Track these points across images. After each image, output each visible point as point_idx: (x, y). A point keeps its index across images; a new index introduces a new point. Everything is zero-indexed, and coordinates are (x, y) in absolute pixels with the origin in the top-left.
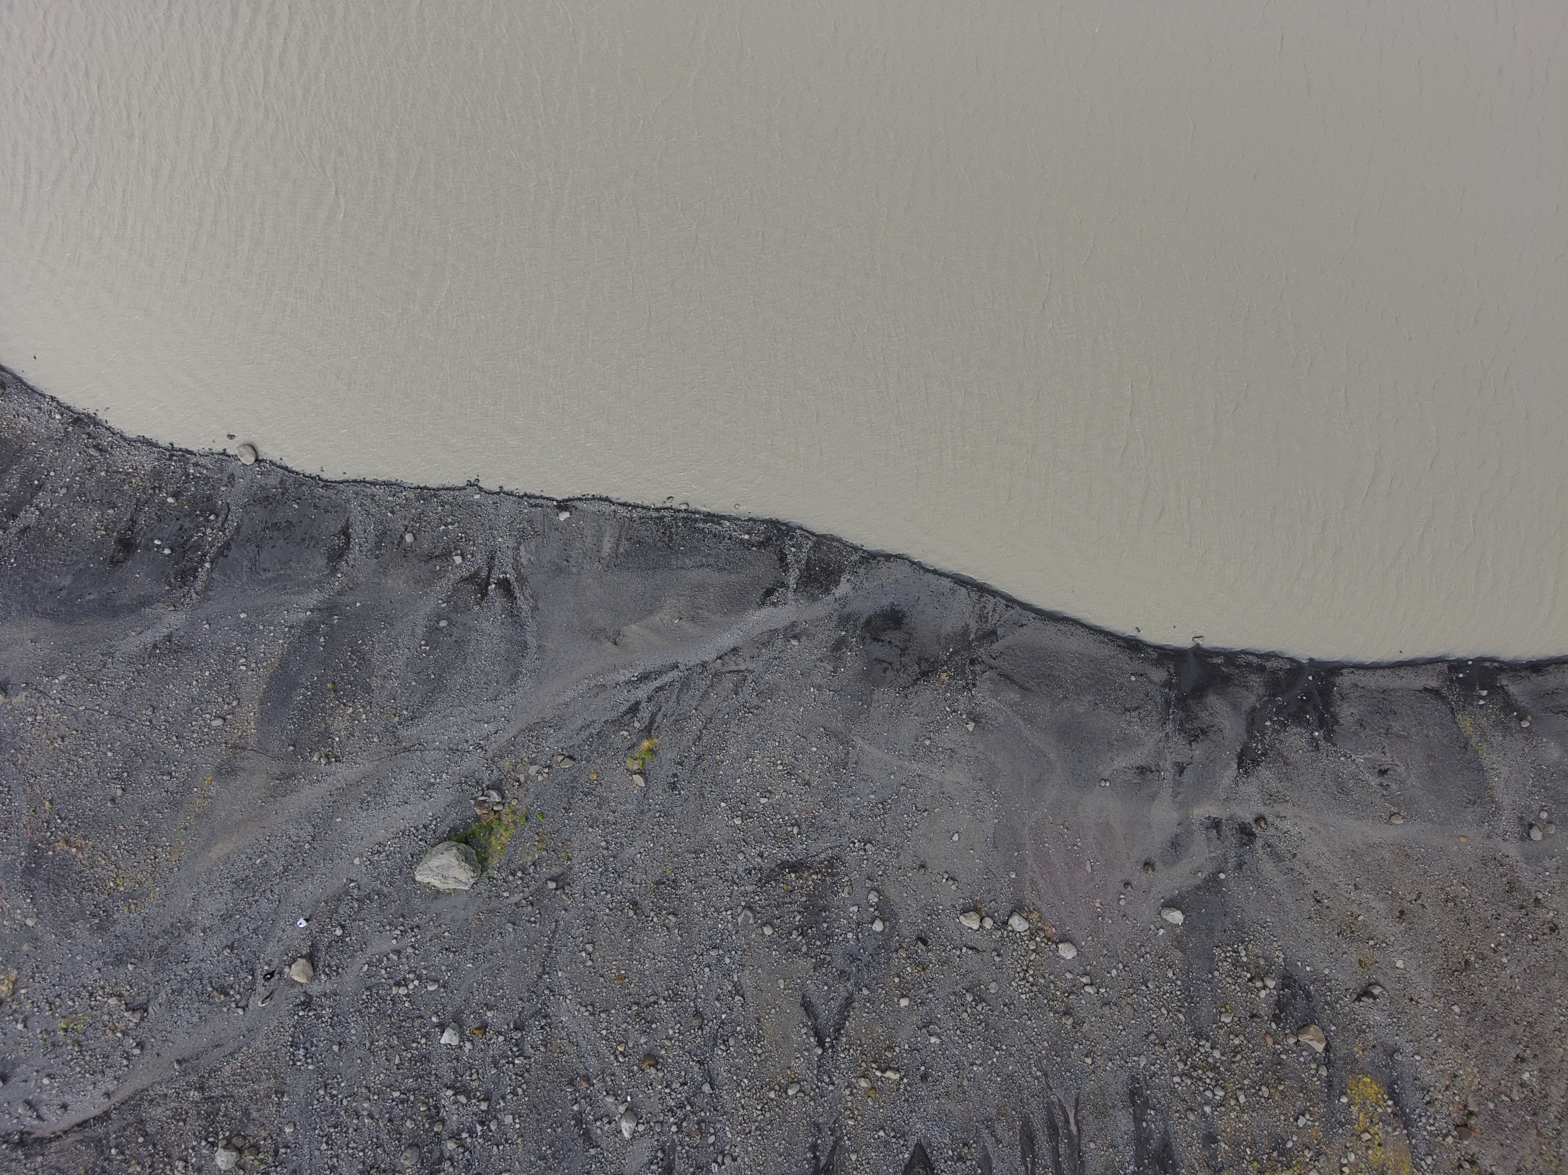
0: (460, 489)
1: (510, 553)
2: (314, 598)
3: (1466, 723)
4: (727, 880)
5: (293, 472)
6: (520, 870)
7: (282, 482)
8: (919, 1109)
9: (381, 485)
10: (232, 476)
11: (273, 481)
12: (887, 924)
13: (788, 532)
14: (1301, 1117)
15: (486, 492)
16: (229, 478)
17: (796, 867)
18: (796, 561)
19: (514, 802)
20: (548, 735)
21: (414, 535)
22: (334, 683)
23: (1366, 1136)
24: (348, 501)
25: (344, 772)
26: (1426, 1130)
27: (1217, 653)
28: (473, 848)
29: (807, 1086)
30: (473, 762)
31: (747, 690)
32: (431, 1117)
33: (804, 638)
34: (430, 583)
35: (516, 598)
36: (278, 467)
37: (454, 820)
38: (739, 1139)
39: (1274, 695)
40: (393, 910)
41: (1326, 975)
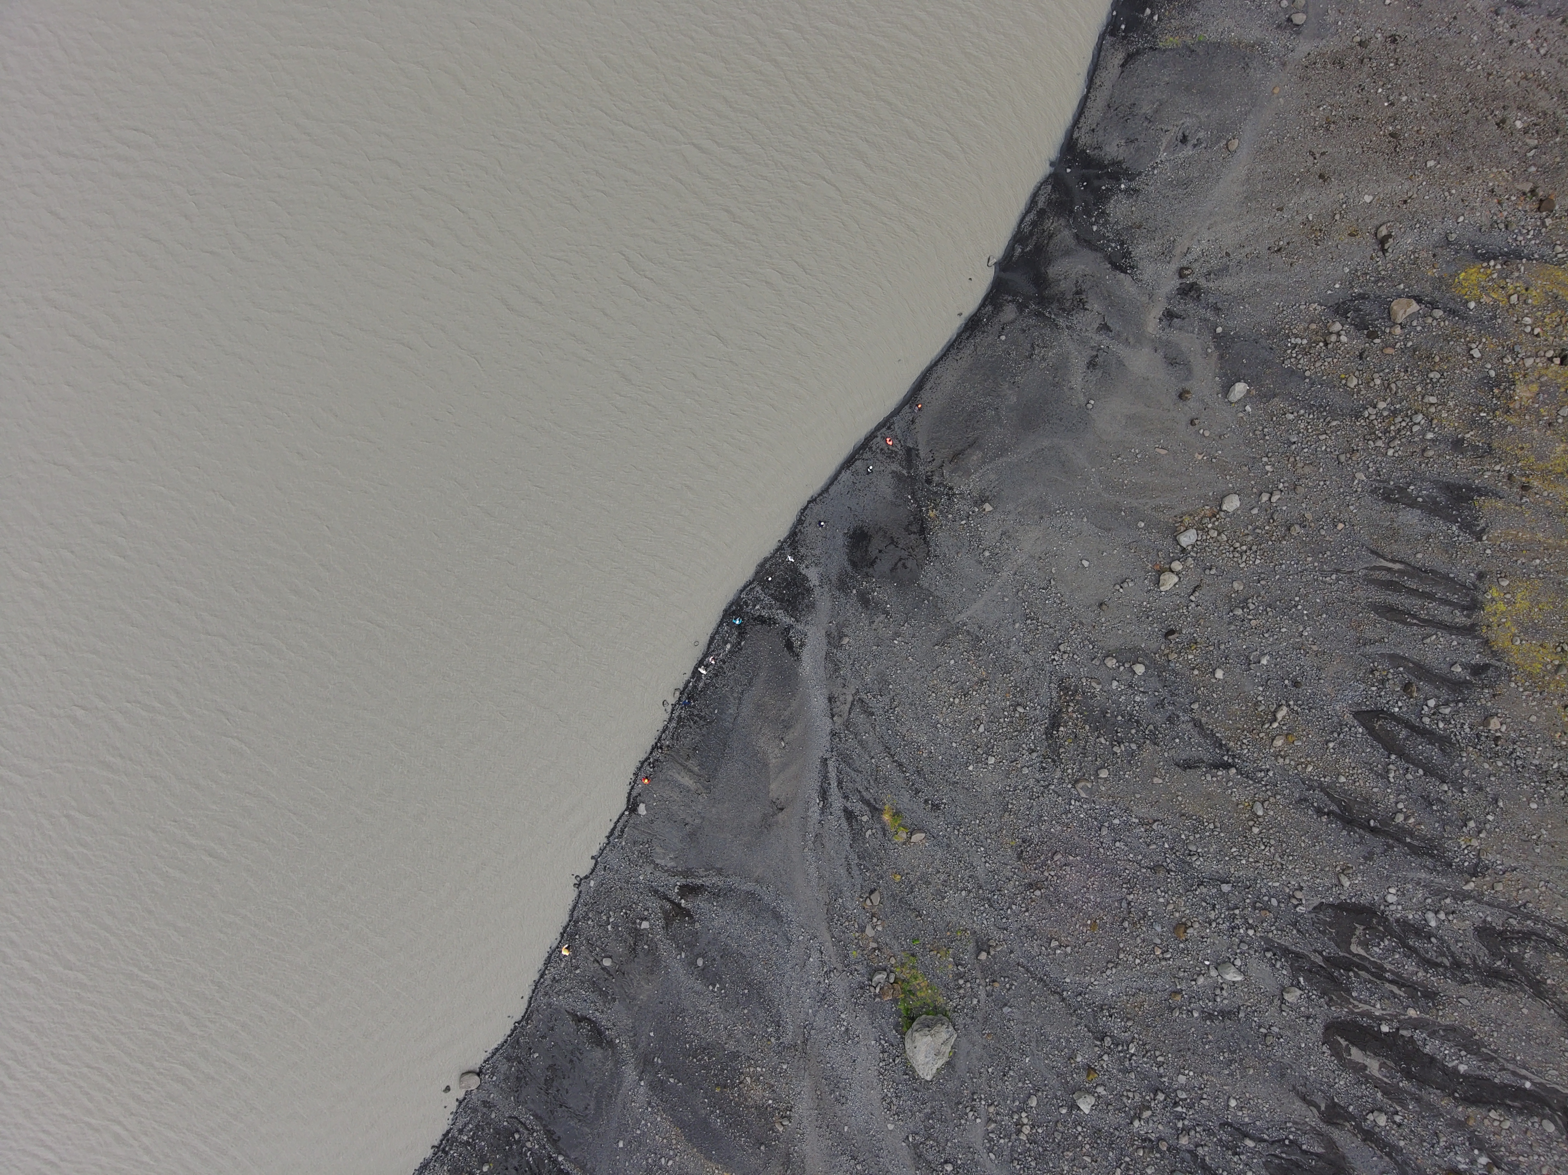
0: (579, 896)
1: (657, 874)
2: (630, 1073)
3: (1168, 41)
4: (1042, 793)
5: (503, 1045)
6: (957, 980)
7: (509, 1059)
8: (1323, 700)
9: (546, 968)
10: (485, 1103)
11: (503, 1067)
12: (1140, 659)
13: (738, 605)
14: (1471, 352)
15: (591, 874)
16: (485, 1107)
17: (1055, 723)
18: (770, 609)
19: (893, 961)
20: (843, 905)
21: (606, 957)
22: (717, 1085)
23: (1514, 299)
24: (550, 1005)
25: (804, 1108)
26: (1530, 240)
27: (1010, 249)
28: (921, 1015)
29: (1261, 796)
30: (840, 984)
31: (873, 703)
32: (1152, 1148)
33: (845, 630)
34: (657, 960)
35: (702, 885)
36: (492, 1057)
37: (887, 1023)
38: (1284, 877)
39: (1071, 211)
40: (949, 1111)
41: (1350, 272)
